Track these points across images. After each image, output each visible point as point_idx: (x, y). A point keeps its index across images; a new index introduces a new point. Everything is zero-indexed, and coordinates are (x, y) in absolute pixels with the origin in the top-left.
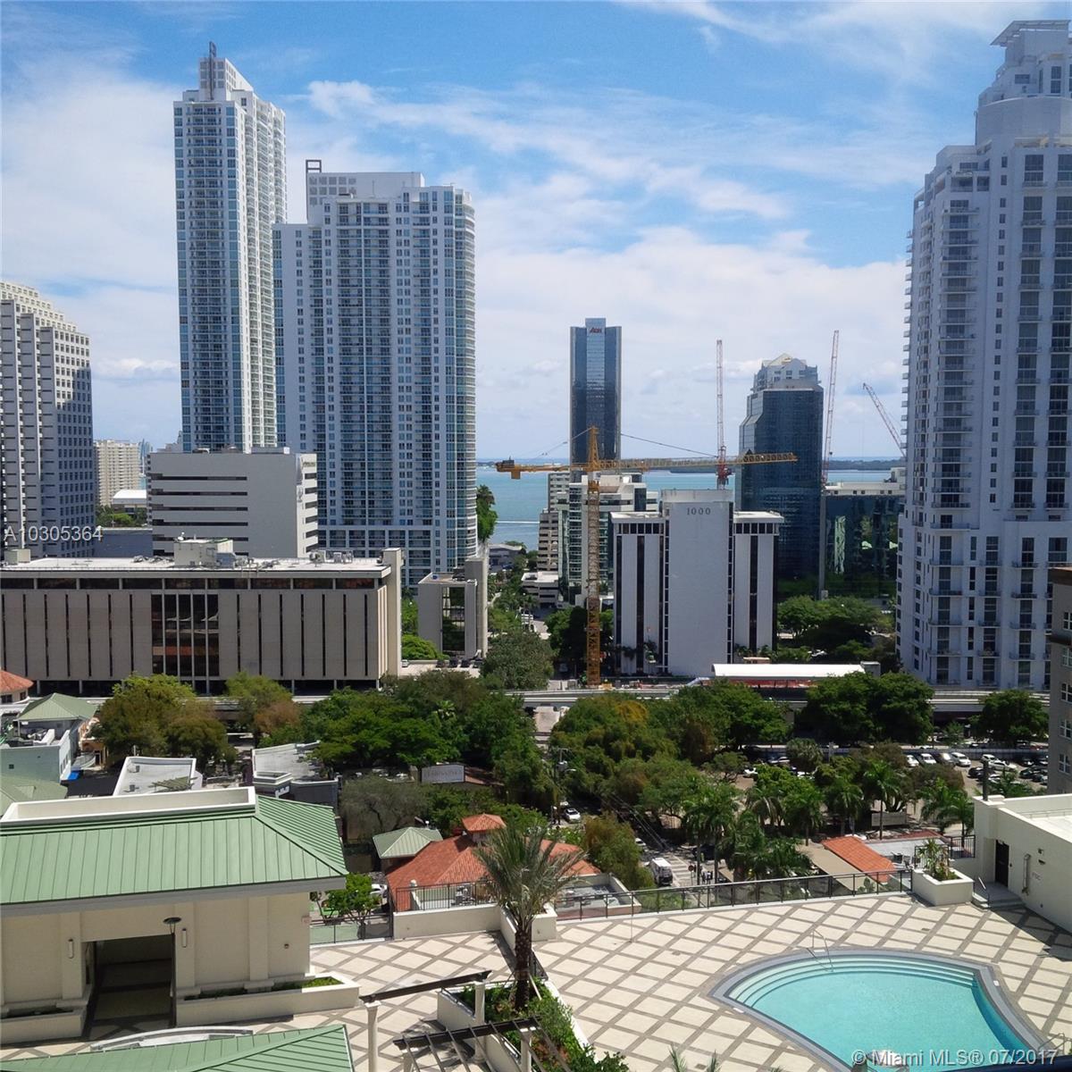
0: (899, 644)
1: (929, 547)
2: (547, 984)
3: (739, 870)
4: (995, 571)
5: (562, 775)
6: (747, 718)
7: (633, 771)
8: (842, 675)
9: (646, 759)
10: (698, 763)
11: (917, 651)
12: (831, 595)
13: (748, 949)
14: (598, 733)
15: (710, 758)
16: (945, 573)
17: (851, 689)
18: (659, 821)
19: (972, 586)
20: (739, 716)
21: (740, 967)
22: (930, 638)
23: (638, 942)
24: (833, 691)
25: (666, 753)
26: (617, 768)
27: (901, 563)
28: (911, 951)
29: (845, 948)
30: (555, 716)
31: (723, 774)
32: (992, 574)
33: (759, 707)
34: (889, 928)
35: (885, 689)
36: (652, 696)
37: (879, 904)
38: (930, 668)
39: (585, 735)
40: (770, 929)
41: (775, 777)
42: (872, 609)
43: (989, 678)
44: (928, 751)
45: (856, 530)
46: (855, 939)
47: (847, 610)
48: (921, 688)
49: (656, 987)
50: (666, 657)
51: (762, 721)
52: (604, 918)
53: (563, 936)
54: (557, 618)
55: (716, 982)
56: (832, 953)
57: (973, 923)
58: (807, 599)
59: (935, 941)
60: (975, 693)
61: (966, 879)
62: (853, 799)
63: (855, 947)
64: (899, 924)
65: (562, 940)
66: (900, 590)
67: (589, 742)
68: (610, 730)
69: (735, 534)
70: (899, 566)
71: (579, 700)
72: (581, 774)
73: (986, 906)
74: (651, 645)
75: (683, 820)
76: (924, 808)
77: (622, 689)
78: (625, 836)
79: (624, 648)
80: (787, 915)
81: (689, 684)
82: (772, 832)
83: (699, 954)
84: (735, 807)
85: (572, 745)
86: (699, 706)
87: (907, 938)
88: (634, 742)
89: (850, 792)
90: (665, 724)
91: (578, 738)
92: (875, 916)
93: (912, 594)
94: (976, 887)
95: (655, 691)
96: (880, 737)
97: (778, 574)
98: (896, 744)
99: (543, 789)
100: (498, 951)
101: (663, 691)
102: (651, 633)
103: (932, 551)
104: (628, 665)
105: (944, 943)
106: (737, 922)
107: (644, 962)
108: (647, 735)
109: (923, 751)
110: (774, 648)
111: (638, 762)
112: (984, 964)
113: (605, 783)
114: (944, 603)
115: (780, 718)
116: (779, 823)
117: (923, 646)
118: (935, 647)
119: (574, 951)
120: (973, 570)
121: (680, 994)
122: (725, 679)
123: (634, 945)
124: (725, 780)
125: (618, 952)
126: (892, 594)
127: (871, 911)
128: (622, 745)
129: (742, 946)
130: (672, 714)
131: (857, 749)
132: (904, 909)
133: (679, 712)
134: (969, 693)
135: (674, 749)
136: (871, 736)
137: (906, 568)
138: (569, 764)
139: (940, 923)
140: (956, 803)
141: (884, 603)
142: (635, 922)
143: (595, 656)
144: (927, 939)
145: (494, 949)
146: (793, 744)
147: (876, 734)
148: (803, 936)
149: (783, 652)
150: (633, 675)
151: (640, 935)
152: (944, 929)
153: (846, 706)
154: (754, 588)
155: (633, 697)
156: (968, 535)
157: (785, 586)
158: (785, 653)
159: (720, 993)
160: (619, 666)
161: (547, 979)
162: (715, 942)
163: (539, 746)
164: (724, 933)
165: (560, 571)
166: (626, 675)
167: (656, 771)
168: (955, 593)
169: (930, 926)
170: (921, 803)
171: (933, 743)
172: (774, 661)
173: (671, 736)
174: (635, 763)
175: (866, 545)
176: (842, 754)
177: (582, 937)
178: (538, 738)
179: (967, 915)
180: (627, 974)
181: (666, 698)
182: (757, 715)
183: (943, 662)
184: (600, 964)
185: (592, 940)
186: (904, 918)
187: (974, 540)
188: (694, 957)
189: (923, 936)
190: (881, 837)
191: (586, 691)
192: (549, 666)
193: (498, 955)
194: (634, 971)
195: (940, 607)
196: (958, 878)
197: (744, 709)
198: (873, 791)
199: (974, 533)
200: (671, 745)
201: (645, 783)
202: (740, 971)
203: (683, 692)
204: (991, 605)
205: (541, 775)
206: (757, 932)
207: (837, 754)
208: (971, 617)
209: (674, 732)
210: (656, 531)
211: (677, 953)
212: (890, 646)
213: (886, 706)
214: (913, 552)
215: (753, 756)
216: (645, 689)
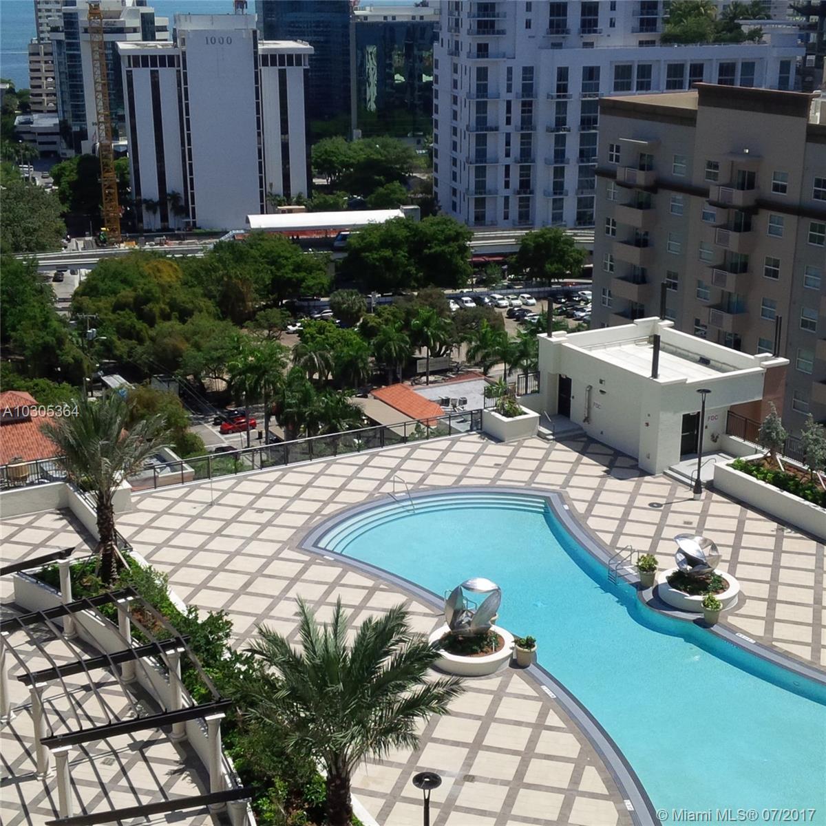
0: (436, 185)
1: (466, 79)
2: (132, 554)
3: (290, 427)
4: (530, 104)
5: (91, 344)
6: (287, 272)
7: (170, 334)
8: (382, 221)
9: (183, 322)
10: (239, 322)
11: (454, 192)
12: (365, 135)
13: (331, 500)
14: (127, 297)
15: (251, 316)
16: (482, 108)
17: (392, 236)
18: (202, 385)
19: (508, 121)
20: (278, 270)
21: (326, 518)
22: (468, 178)
23: (220, 505)
24: (375, 238)
25: (205, 314)
26: (152, 333)
27: (437, 97)
28: (486, 486)
29: (424, 490)
30: (73, 281)
31: (266, 332)
32: (527, 107)
33: (299, 260)
34: (464, 467)
35: (425, 234)
36: (184, 252)
37: (452, 445)
38: (468, 209)
39: (113, 299)
40: (350, 479)
41: (321, 330)
42: (407, 149)
43: (525, 218)
44: (468, 295)
45: (388, 62)
46: (432, 480)
47: (382, 151)
48: (460, 230)
49: (244, 545)
50: (194, 209)
51: (302, 274)
52: (180, 485)
53: (140, 506)
54: (64, 168)
55: (304, 534)
56: (413, 495)
57: (540, 454)
58: (339, 141)
59: (507, 474)
60: (512, 233)
61: (533, 414)
62: (400, 347)
63: (434, 487)
64: (472, 463)
65: (139, 511)
66: (437, 127)
67: (118, 307)
68: (141, 293)
69: (261, 67)
70: (435, 101)
71: (101, 261)
72: (112, 342)
73: (551, 437)
74: (175, 197)
75: (229, 383)
76: (468, 351)
77: (147, 247)
78: (171, 403)
79: (146, 201)
80: (365, 464)
81: (223, 238)
82: (320, 386)
83: (283, 510)
84: (284, 365)
85: (99, 310)
86: (236, 262)
87: (482, 474)
88: (168, 304)
89: (397, 341)
90: (201, 283)
91: (105, 302)
92: (450, 457)
93: (449, 131)
94: (542, 420)
95: (184, 247)
96: (422, 284)
97: (312, 112)
98: (438, 290)
99: (71, 360)
100: (70, 528)
101: (194, 247)
102: (174, 182)
103: (468, 82)
104: (151, 220)
105: (516, 476)
106: (317, 476)
107: (228, 523)
108: (182, 296)
109: (462, 294)
110: (310, 195)
111: (174, 325)
112: (553, 491)
113: (139, 349)
114: (481, 140)
115: (320, 270)
116: (327, 377)
117: (461, 187)
118: (472, 187)
119: (153, 520)
120: (509, 103)
121: (270, 549)
122: (262, 233)
123: (215, 507)
124: (269, 338)
125: (199, 516)
126: (428, 132)
127: (445, 452)
128: (155, 308)
129: (325, 498)
130: (207, 271)
131: (401, 297)
132: (475, 448)
133: (215, 270)
134: (506, 233)
135: (212, 309)
136: (413, 283)
137: (442, 102)
138: (98, 333)
139: (511, 457)
140: (499, 344)
141: (419, 142)
142: (215, 485)
143: (113, 210)
144: (500, 473)
145: (65, 526)
146: (336, 295)
147: (417, 280)
148: (382, 482)
149: (318, 198)
150: (158, 231)
151: (221, 497)
152: (515, 463)
153: (388, 253)
154: (284, 130)
155: (162, 255)
156: (504, 64)
157: (318, 125)
158: (322, 200)
159: (308, 544)
160: (141, 220)
161: (131, 550)
162: (297, 496)
163: (61, 313)
164: (305, 487)
165: (61, 113)
166: (149, 231)
167: (195, 333)
168: (492, 129)
169: (502, 461)
170: (464, 347)
171: (472, 286)
172: (310, 209)
173: (208, 295)
174: (172, 327)
175: (399, 78)
176: (385, 303)
177: (160, 505)
178: (59, 306)
179: (534, 448)
180: (212, 536)
181: (200, 255)
182: (298, 268)
183: (480, 203)
184: (183, 529)
185: (170, 507)
186: (477, 455)
187: (510, 70)
188: (278, 513)
189: (495, 471)
190: (427, 382)
191: (108, 251)
192: (60, 223)
193: (70, 532)
194: (219, 533)
195: (477, 145)
196: (525, 414)
197: (284, 262)
198: (419, 338)
199: (510, 63)
200: (210, 305)
201: (185, 347)
202: (325, 522)
203: (218, 247)
204: (526, 140)
205: (67, 346)
206: (338, 483)
207: (379, 303)
208: (508, 155)
209: (210, 291)
210: (172, 65)
211: (260, 511)
212: (427, 187)
213: (426, 251)
214: (449, 85)
215: (295, 312)
216: (173, 245)
